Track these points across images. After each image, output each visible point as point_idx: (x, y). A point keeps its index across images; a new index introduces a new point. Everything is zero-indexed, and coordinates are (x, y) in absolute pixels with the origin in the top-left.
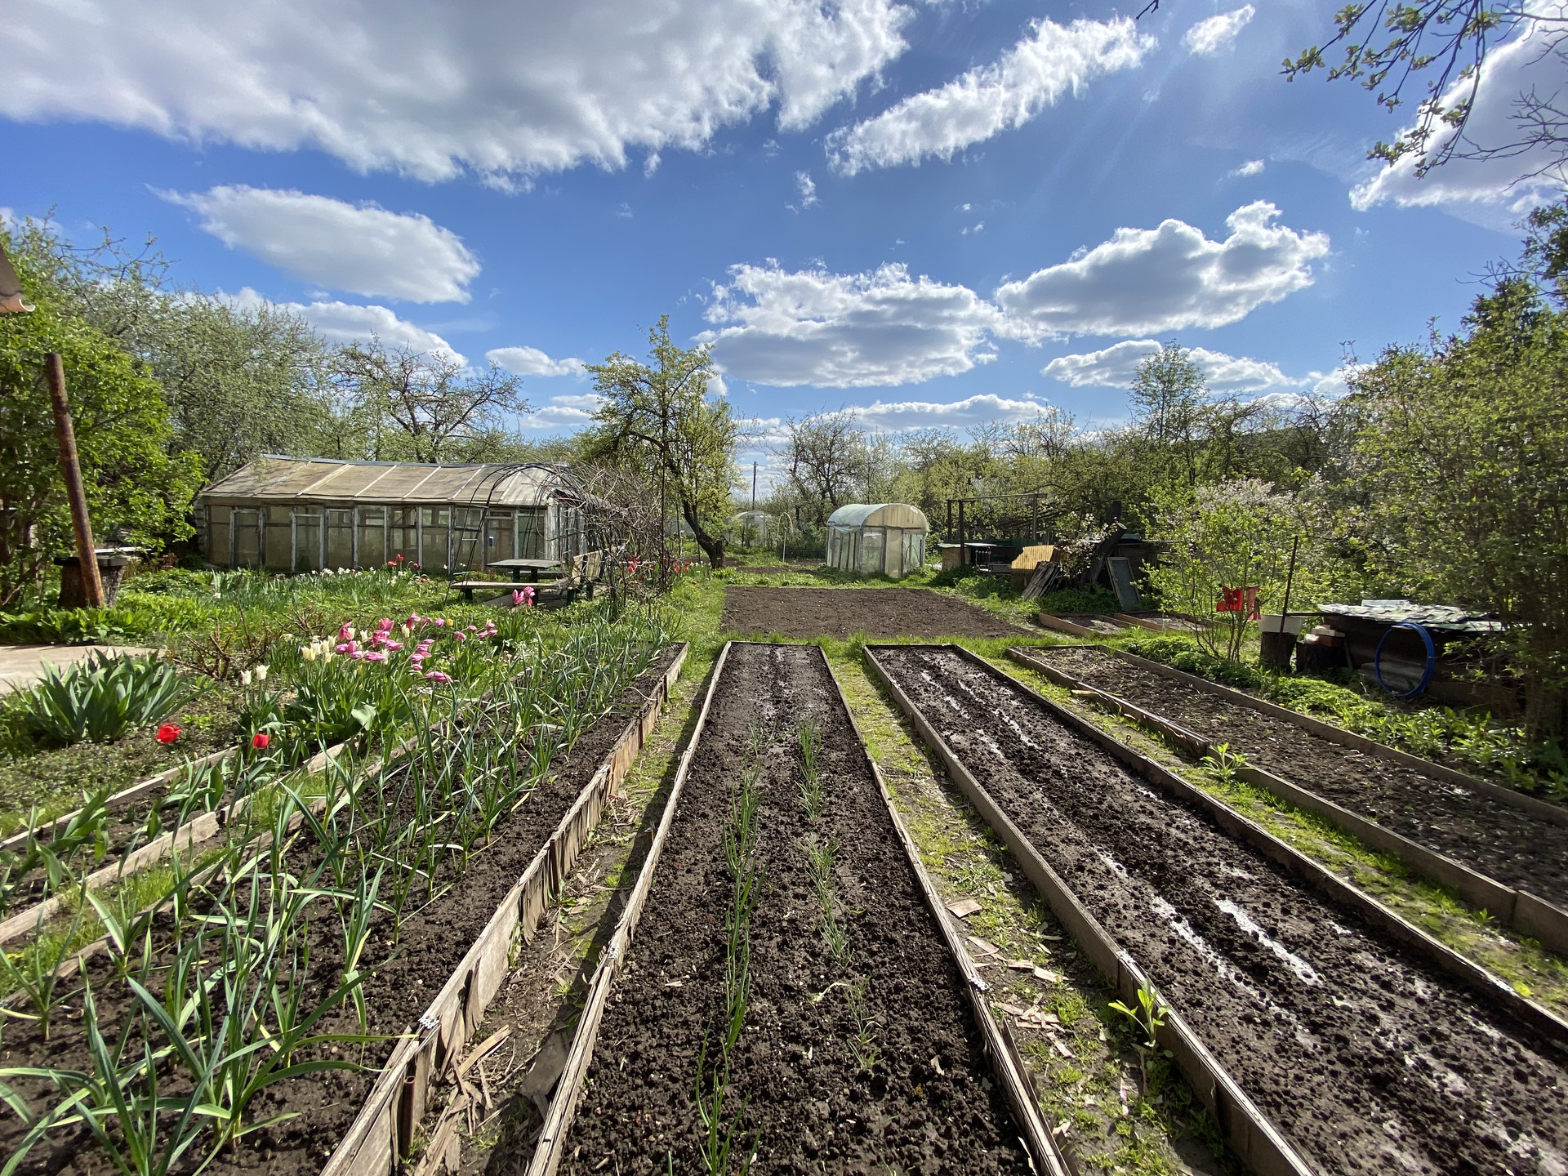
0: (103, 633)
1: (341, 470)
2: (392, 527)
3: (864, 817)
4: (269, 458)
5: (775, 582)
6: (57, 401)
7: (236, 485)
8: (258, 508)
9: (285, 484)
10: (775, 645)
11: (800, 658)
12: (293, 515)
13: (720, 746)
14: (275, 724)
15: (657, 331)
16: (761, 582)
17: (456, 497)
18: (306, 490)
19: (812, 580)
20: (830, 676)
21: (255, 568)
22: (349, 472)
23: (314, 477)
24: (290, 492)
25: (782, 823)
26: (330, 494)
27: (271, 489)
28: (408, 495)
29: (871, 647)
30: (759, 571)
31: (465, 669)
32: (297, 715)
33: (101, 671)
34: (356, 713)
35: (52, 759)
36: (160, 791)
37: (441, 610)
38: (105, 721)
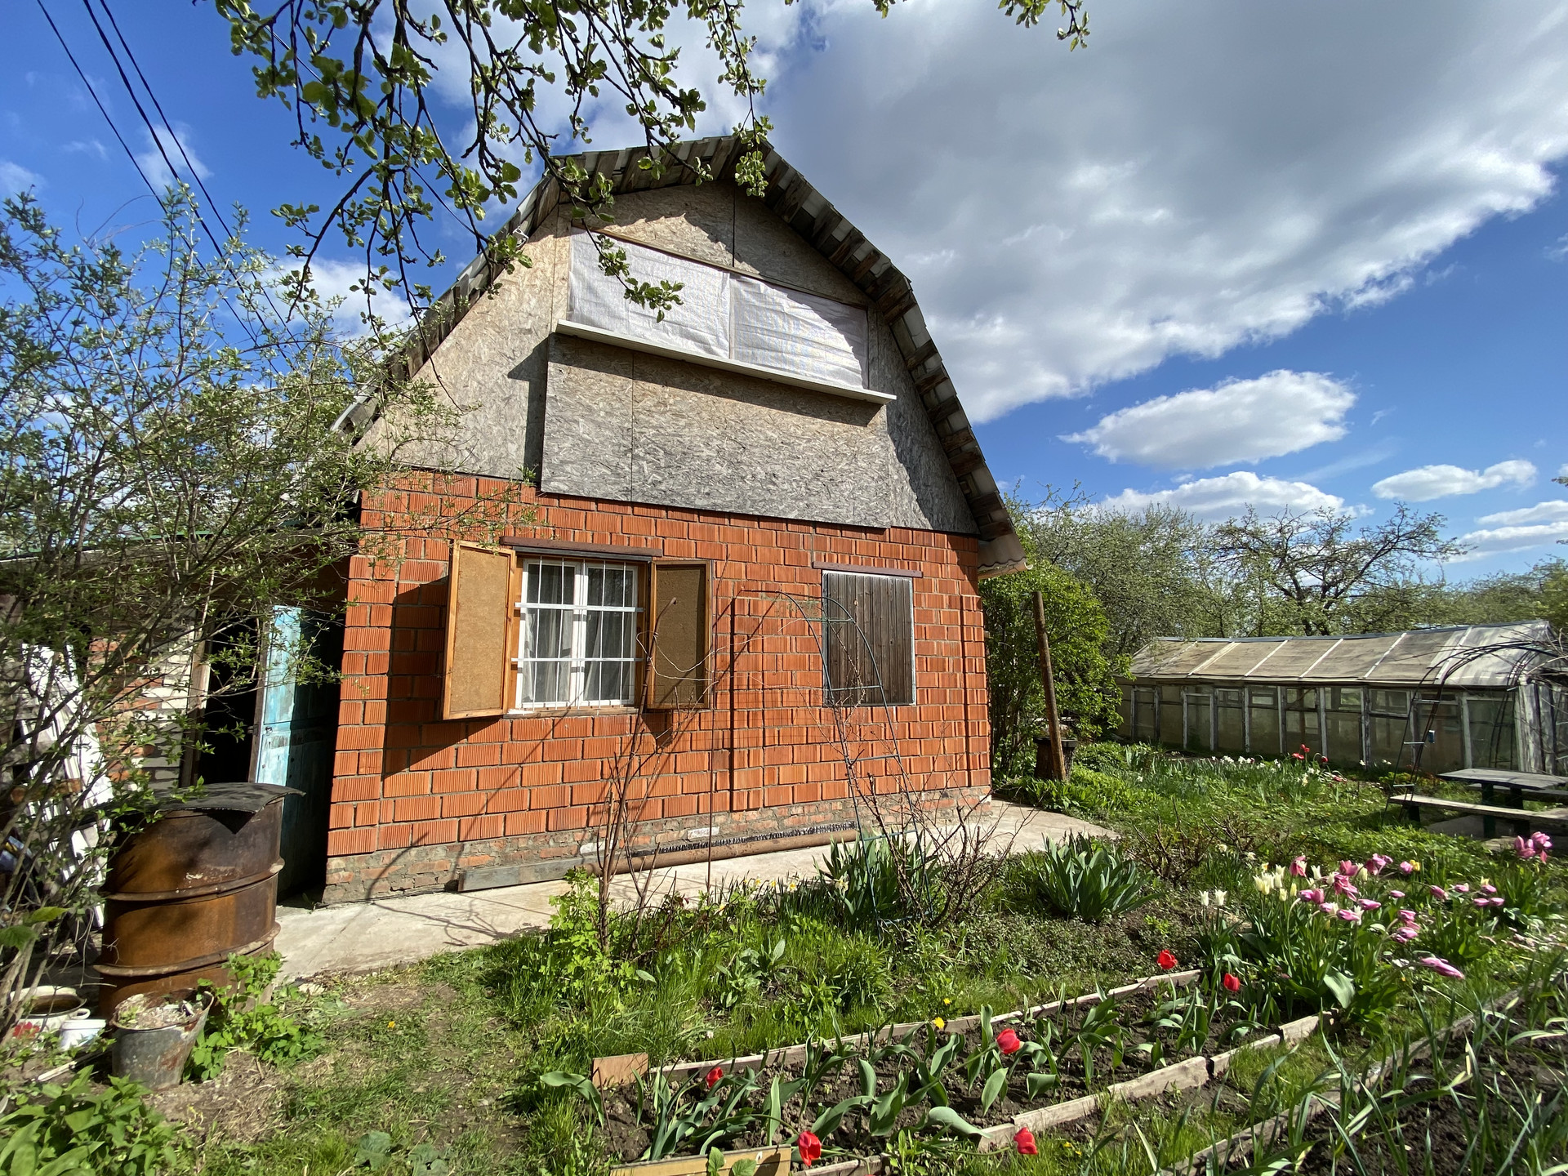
0: (1066, 804)
1: (1227, 649)
2: (1287, 709)
4: (1166, 641)
6: (1039, 624)
7: (1139, 664)
8: (1153, 687)
9: (1176, 664)
12: (1184, 695)
14: (1233, 958)
17: (1368, 675)
18: (1196, 670)
21: (1154, 744)
22: (1235, 650)
23: (1202, 657)
24: (1181, 672)
26: (1218, 674)
27: (1164, 670)
28: (1305, 674)
31: (1456, 945)
32: (1251, 949)
33: (1084, 854)
34: (1329, 981)
35: (1059, 928)
36: (1143, 997)
37: (1377, 829)
38: (1092, 907)
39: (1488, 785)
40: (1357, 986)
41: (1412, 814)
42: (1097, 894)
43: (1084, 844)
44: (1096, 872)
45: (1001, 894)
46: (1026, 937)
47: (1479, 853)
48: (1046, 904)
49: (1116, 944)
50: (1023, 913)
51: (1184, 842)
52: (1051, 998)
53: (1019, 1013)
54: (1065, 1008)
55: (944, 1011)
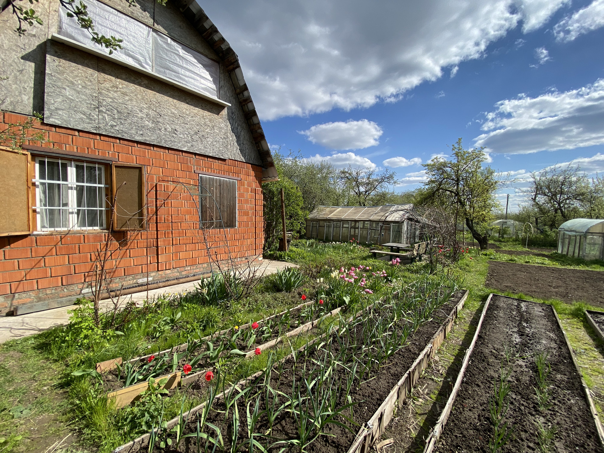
0: (286, 258)
1: (338, 210)
2: (351, 228)
4: (321, 207)
5: (520, 260)
6: (282, 200)
7: (314, 214)
8: (317, 221)
9: (324, 214)
10: (520, 300)
11: (537, 311)
12: (325, 224)
13: (486, 351)
14: (323, 296)
16: (511, 260)
17: (372, 218)
18: (329, 216)
19: (547, 261)
20: (558, 326)
21: (316, 239)
22: (341, 210)
23: (331, 212)
24: (325, 217)
25: (523, 405)
26: (335, 217)
27: (321, 216)
28: (357, 217)
29: (590, 312)
31: (375, 287)
32: (328, 293)
33: (288, 272)
34: (344, 298)
35: (278, 295)
36: (299, 310)
37: (366, 260)
38: (288, 287)
39: (392, 247)
40: (350, 298)
41: (374, 255)
42: (290, 284)
43: (289, 270)
44: (290, 277)
45: (262, 288)
46: (268, 299)
47: (387, 264)
48: (275, 289)
49: (294, 297)
50: (268, 292)
51: (317, 266)
52: (273, 314)
53: (263, 320)
54: (276, 317)
55: (239, 324)
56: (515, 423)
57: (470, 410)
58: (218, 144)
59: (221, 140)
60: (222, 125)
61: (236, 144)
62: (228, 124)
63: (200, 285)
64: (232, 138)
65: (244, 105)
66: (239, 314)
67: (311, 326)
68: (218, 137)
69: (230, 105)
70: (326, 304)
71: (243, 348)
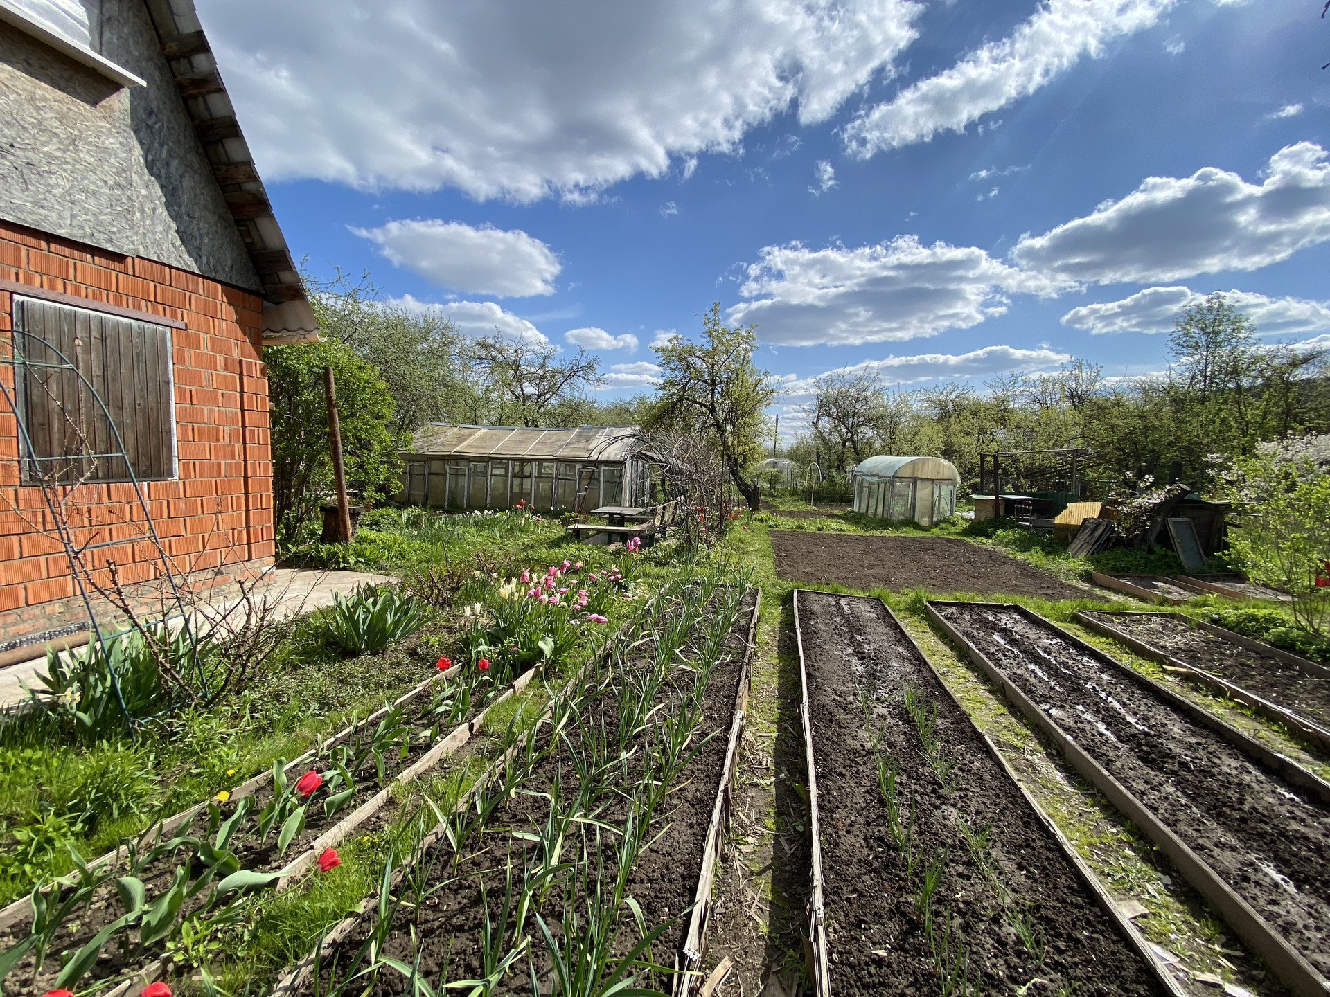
0: (352, 562)
1: (480, 433)
2: (514, 476)
3: (997, 796)
4: (436, 426)
5: (811, 526)
6: (329, 399)
7: (417, 444)
8: (425, 461)
9: (443, 444)
10: (837, 595)
11: (865, 611)
12: (447, 467)
13: (827, 700)
14: (483, 648)
15: (710, 316)
16: (799, 527)
17: (559, 454)
18: (457, 449)
19: (845, 526)
20: (902, 633)
21: (424, 506)
22: (485, 435)
23: (461, 439)
24: (446, 450)
25: (916, 792)
26: (472, 452)
27: (434, 448)
28: (526, 453)
29: (932, 603)
30: (792, 514)
32: (494, 639)
33: (371, 600)
34: (541, 644)
35: (349, 667)
36: (421, 698)
37: (560, 547)
38: (377, 639)
39: (611, 514)
40: (555, 643)
41: (578, 535)
42: (383, 630)
43: (371, 591)
44: (383, 611)
45: (290, 653)
46: (317, 684)
47: (605, 552)
48: (335, 650)
49: (399, 664)
50: (314, 663)
51: (450, 575)
52: (344, 726)
53: (313, 751)
54: (357, 730)
55: (227, 783)
56: (922, 833)
57: (848, 832)
58: (92, 201)
59: (106, 190)
60: (110, 142)
61: (162, 212)
62: (134, 142)
63: (45, 680)
64: (148, 191)
65: (195, 97)
66: (223, 750)
67: (468, 735)
68: (93, 177)
69: (144, 83)
70: (497, 669)
71: (258, 859)
